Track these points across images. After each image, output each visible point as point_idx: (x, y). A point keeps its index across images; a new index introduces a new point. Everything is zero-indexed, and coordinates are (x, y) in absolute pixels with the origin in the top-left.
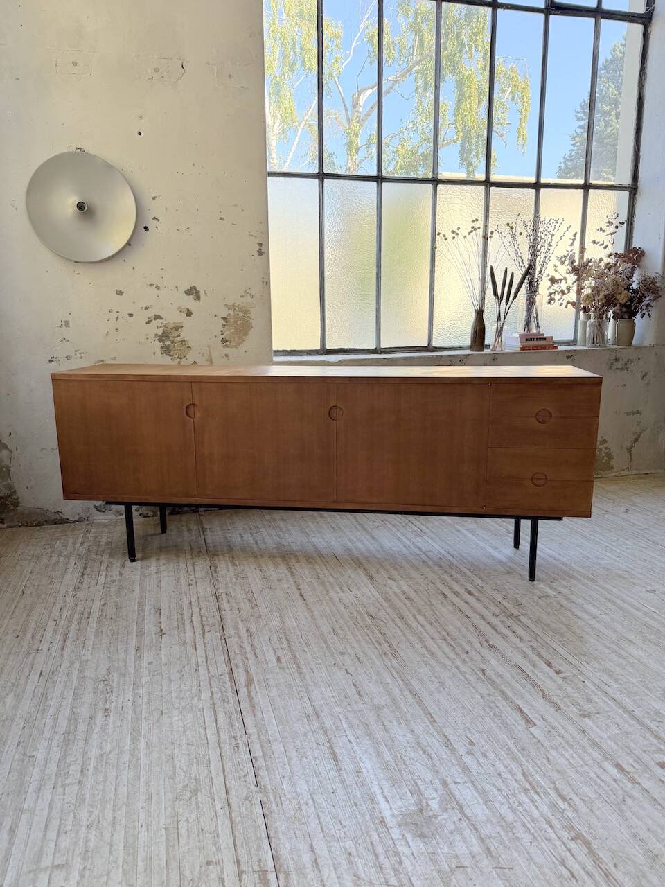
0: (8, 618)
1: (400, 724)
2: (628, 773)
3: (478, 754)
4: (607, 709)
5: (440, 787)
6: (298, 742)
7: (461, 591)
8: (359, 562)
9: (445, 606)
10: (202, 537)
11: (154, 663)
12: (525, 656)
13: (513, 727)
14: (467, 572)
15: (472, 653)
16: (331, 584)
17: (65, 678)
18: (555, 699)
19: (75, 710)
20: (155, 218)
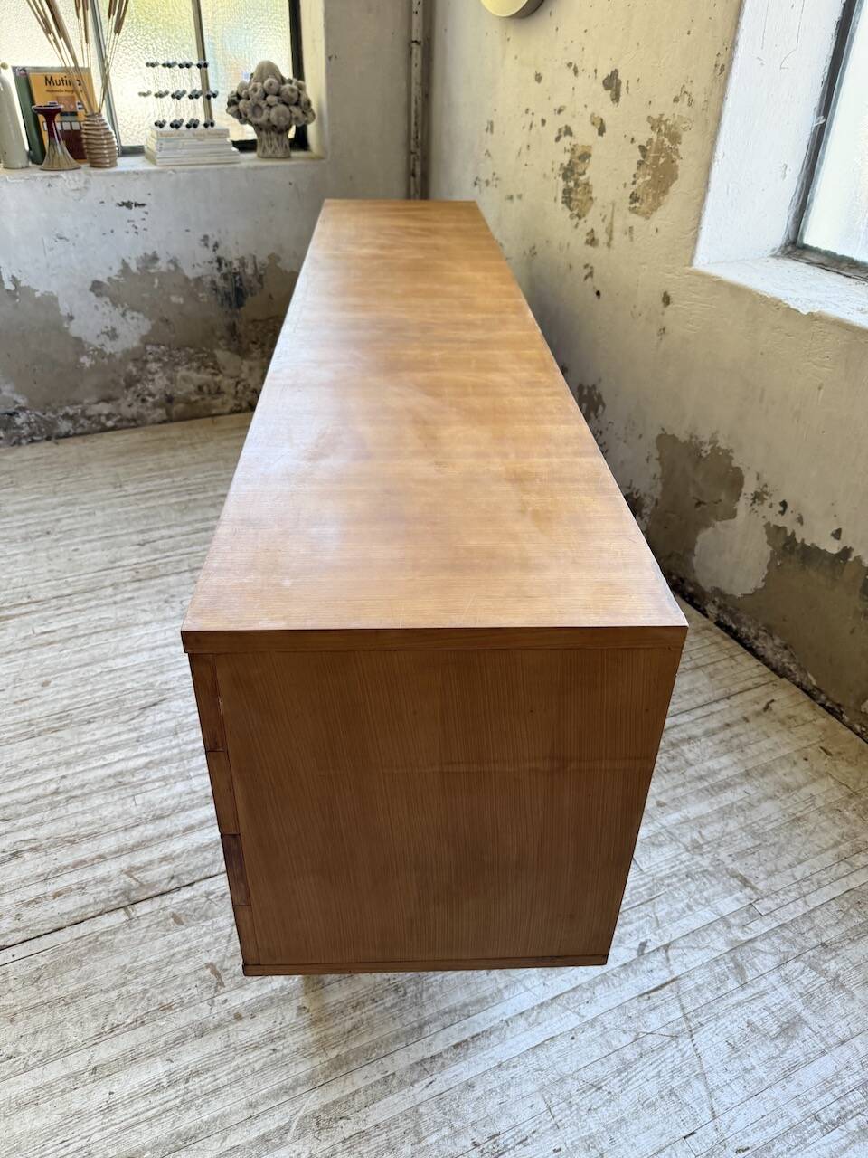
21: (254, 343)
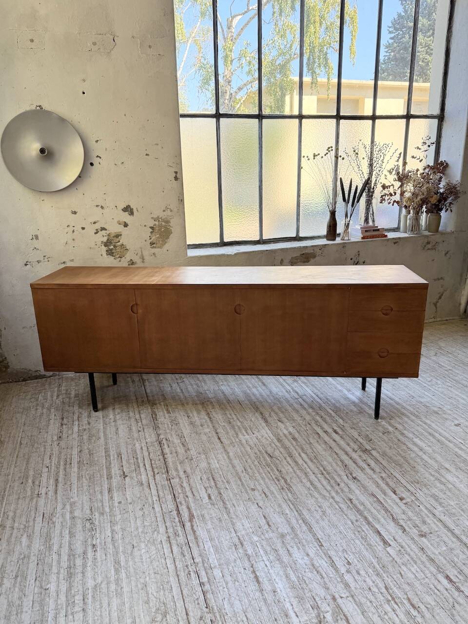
0: (13, 466)
1: (299, 549)
2: (455, 583)
3: (354, 572)
4: (437, 529)
5: (331, 602)
6: (231, 568)
7: (330, 430)
8: (256, 406)
9: (319, 444)
10: (143, 387)
11: (123, 502)
12: (378, 486)
13: (376, 548)
14: (332, 412)
15: (342, 485)
16: (239, 428)
17: (61, 519)
18: (402, 522)
19: (72, 548)
20: (97, 156)
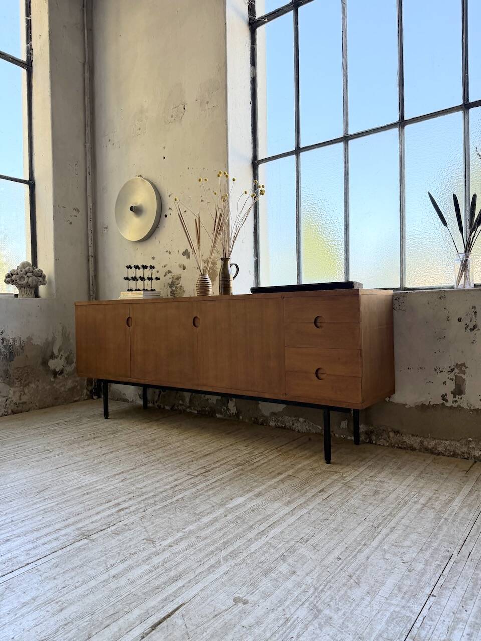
20: (170, 209)
21: (17, 379)
